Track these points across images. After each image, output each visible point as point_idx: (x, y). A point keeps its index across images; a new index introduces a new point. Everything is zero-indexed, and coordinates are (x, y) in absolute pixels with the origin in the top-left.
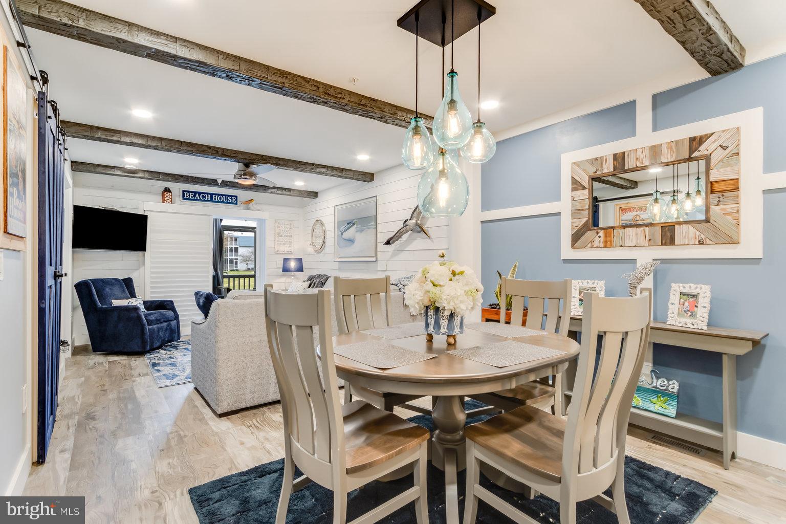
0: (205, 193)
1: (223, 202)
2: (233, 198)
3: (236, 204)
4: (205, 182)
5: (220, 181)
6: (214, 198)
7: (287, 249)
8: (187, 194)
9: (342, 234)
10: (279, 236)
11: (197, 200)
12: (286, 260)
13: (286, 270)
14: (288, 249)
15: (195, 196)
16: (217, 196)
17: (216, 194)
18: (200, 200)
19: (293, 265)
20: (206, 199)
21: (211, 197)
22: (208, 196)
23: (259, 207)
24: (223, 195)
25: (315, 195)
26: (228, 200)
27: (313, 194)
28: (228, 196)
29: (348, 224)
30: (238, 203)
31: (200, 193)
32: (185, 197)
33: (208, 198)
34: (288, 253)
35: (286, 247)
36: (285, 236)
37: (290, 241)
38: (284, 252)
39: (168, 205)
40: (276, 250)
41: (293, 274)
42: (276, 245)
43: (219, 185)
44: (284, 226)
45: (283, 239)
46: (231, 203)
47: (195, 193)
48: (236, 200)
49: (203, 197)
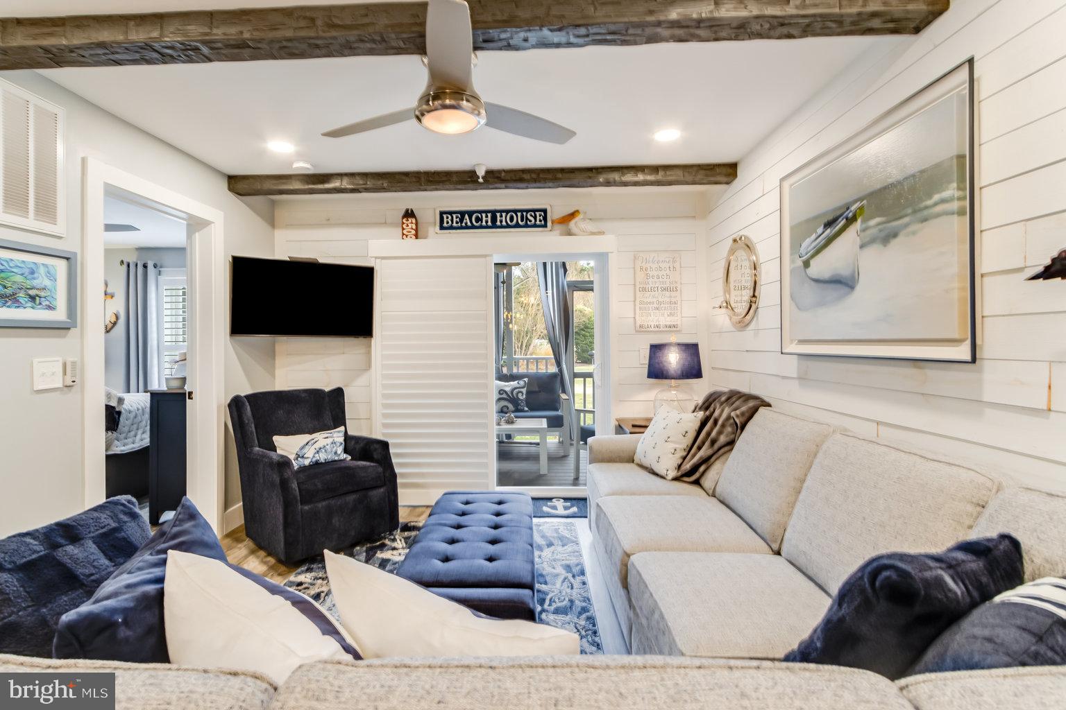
0: (481, 212)
1: (517, 226)
2: (538, 214)
3: (545, 226)
4: (455, 178)
5: (481, 172)
6: (499, 218)
7: (664, 319)
8: (447, 218)
9: (807, 264)
10: (644, 290)
11: (467, 227)
12: (656, 349)
13: (657, 372)
14: (669, 321)
15: (461, 220)
16: (504, 214)
17: (501, 212)
18: (473, 227)
19: (673, 359)
20: (484, 223)
21: (494, 219)
22: (487, 216)
23: (590, 226)
24: (516, 211)
25: (727, 172)
26: (527, 219)
27: (724, 170)
28: (527, 211)
29: (828, 224)
30: (549, 224)
31: (471, 214)
32: (445, 225)
33: (487, 222)
34: (668, 329)
35: (663, 315)
36: (660, 289)
37: (673, 300)
38: (657, 329)
39: (411, 241)
40: (638, 323)
41: (673, 382)
42: (638, 311)
43: (481, 180)
44: (656, 265)
45: (653, 297)
46: (535, 226)
47: (462, 214)
48: (545, 219)
49: (478, 220)
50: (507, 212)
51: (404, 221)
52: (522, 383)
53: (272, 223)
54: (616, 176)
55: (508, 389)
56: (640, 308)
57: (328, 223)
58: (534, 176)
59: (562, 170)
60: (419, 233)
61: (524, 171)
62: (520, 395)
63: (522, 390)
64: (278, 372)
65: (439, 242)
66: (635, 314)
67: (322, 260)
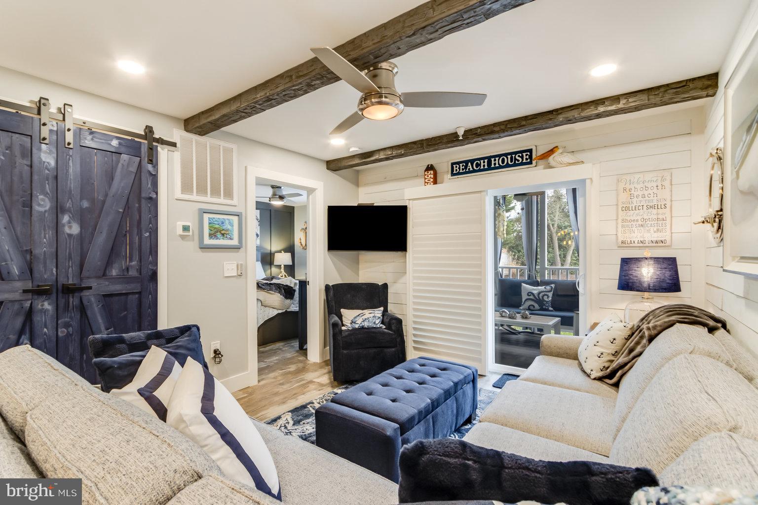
0: (479, 159)
1: (508, 166)
2: (524, 154)
3: (531, 163)
4: (445, 140)
5: (461, 133)
6: (493, 162)
7: (650, 235)
8: (456, 167)
10: (627, 209)
11: (470, 172)
12: (626, 262)
14: (656, 237)
15: (466, 167)
17: (495, 156)
18: (474, 171)
19: (647, 273)
20: (482, 168)
21: (489, 163)
22: (484, 162)
24: (506, 155)
26: (516, 159)
28: (516, 153)
29: (749, 131)
30: (534, 161)
31: (472, 161)
32: (455, 172)
33: (484, 166)
34: (654, 244)
35: (649, 231)
36: (645, 207)
37: (660, 217)
38: (641, 245)
39: (431, 187)
40: (620, 239)
41: (646, 294)
42: (620, 229)
43: (461, 138)
44: (642, 185)
45: (637, 215)
46: (522, 164)
47: (466, 162)
48: (531, 157)
49: (478, 165)
50: (499, 156)
51: (426, 173)
52: (548, 288)
53: (357, 183)
54: (575, 114)
55: (535, 292)
56: (623, 226)
57: (386, 180)
58: (503, 127)
59: (526, 118)
60: (439, 180)
61: (495, 125)
62: (545, 298)
63: (548, 293)
64: (361, 272)
65: (450, 184)
66: (617, 231)
67: (377, 203)
